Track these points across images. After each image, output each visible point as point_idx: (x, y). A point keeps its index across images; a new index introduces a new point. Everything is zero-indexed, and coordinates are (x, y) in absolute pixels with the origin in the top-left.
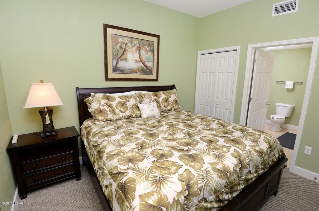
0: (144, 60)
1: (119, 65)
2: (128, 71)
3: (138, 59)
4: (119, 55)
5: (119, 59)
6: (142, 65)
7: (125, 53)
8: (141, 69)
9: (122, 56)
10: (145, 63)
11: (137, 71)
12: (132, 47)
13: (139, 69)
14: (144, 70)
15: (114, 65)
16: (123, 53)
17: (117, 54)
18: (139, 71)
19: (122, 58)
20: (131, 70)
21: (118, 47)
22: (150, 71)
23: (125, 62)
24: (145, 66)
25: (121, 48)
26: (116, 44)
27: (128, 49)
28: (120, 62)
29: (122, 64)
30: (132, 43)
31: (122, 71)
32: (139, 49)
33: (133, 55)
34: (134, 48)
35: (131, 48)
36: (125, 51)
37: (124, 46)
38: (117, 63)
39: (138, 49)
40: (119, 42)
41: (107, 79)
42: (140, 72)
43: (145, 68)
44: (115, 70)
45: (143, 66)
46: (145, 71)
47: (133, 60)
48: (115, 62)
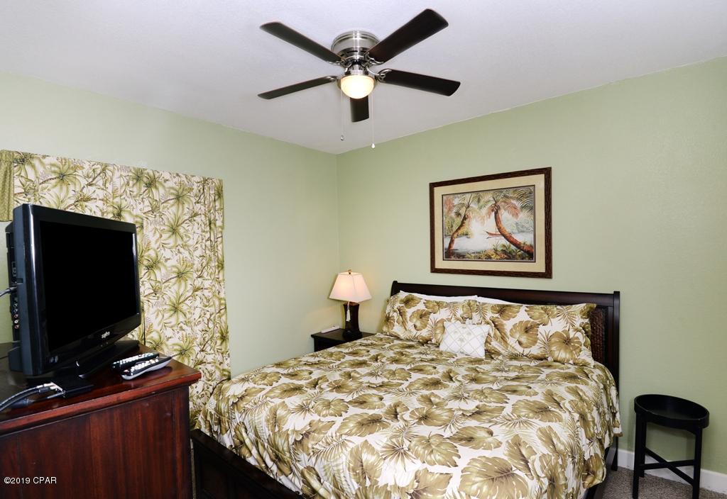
0: (508, 230)
1: (454, 246)
2: (473, 255)
3: (494, 229)
4: (455, 228)
5: (455, 235)
6: (504, 241)
7: (466, 222)
8: (502, 250)
9: (459, 228)
10: (513, 236)
11: (492, 255)
12: (481, 208)
13: (496, 251)
14: (510, 253)
15: (447, 245)
16: (463, 223)
17: (452, 227)
18: (497, 254)
19: (460, 232)
20: (479, 253)
21: (453, 215)
22: (529, 255)
23: (467, 239)
24: (511, 242)
25: (458, 214)
26: (450, 210)
27: (471, 215)
28: (456, 241)
29: (460, 244)
30: (479, 201)
31: (461, 257)
32: (496, 210)
33: (483, 223)
34: (485, 211)
35: (478, 210)
36: (465, 218)
37: (463, 211)
38: (452, 241)
39: (493, 210)
40: (454, 206)
41: (434, 270)
42: (499, 257)
43: (513, 247)
44: (449, 254)
45: (508, 243)
46: (514, 254)
47: (482, 234)
48: (447, 241)
